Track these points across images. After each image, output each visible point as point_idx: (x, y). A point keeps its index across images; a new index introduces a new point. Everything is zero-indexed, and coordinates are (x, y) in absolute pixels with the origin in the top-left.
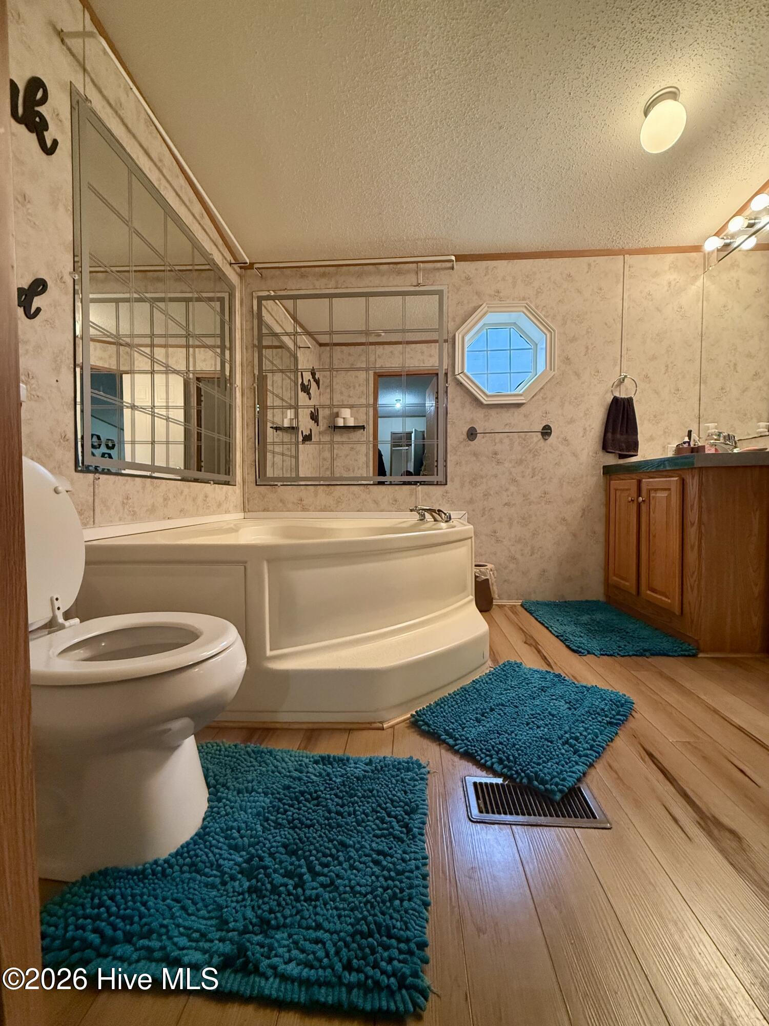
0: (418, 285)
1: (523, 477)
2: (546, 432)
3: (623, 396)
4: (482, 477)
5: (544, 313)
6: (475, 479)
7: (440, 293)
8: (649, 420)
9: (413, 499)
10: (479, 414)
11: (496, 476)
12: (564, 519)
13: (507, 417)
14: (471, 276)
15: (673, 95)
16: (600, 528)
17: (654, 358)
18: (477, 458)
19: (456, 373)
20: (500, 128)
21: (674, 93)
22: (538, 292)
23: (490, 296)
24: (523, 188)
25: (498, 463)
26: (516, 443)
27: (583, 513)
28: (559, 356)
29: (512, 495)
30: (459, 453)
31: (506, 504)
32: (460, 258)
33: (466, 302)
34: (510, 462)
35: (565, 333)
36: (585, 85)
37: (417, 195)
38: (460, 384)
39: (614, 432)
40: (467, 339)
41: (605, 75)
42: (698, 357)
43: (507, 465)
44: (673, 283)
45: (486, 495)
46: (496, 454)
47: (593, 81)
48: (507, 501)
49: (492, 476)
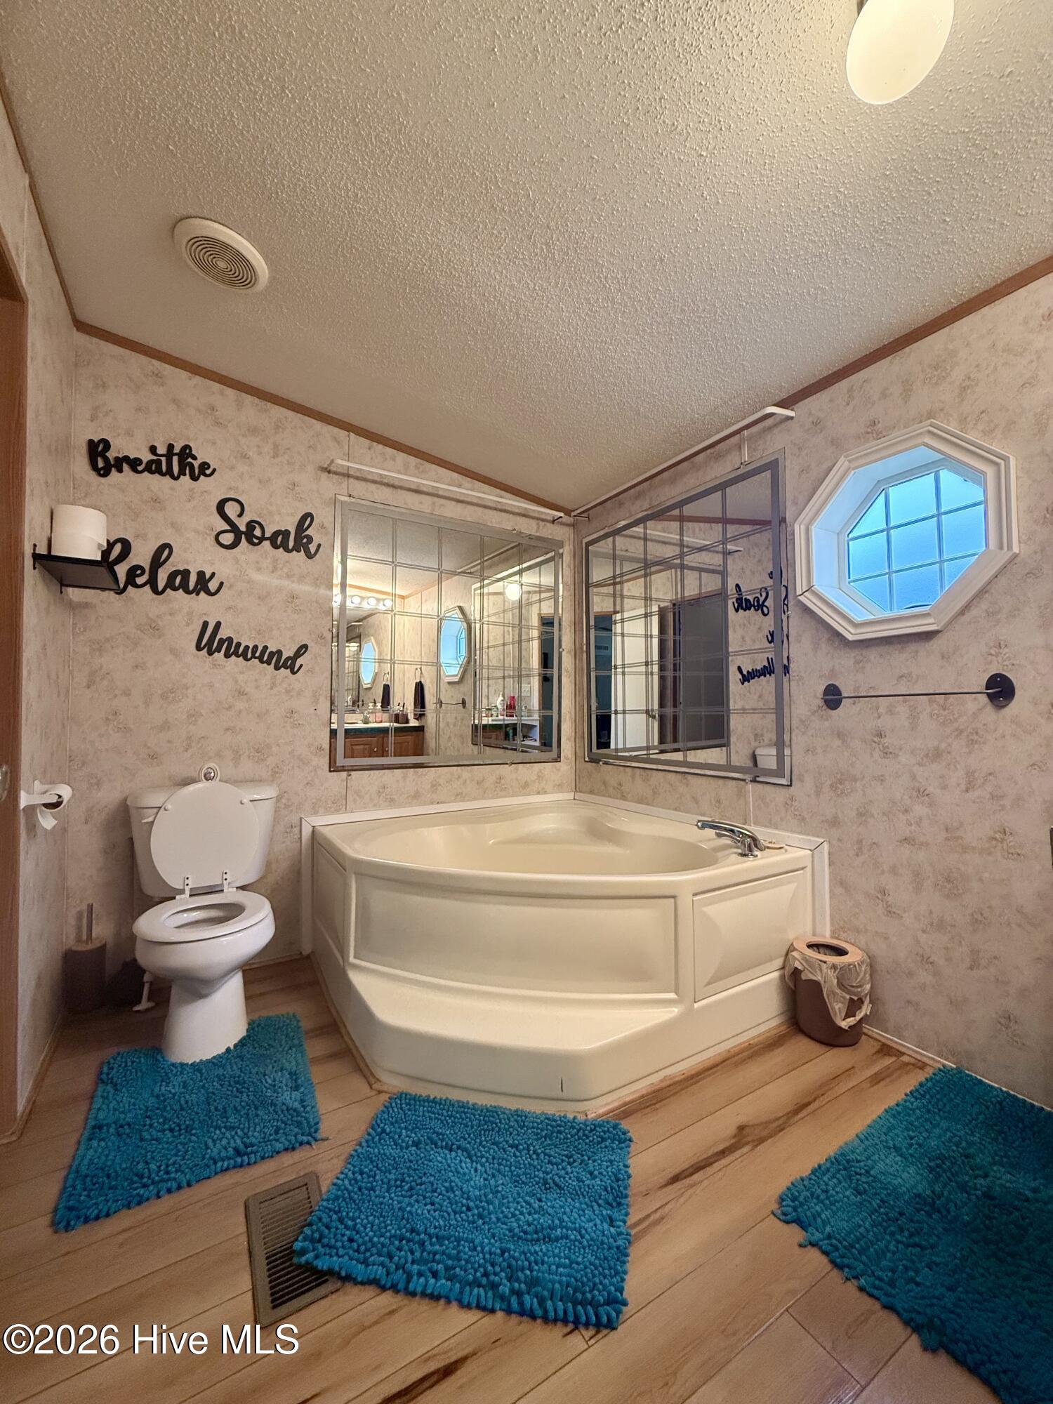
0: (742, 465)
1: (945, 787)
4: (855, 780)
6: (840, 783)
7: (773, 465)
9: (742, 801)
10: (846, 660)
11: (882, 779)
13: (903, 660)
14: (823, 417)
18: (844, 741)
19: (800, 593)
23: (858, 437)
25: (886, 753)
26: (926, 713)
29: (918, 822)
30: (812, 732)
31: (906, 839)
33: (813, 465)
34: (913, 753)
38: (806, 610)
40: (817, 525)
43: (905, 758)
45: (863, 815)
46: (880, 735)
48: (907, 834)
49: (874, 778)
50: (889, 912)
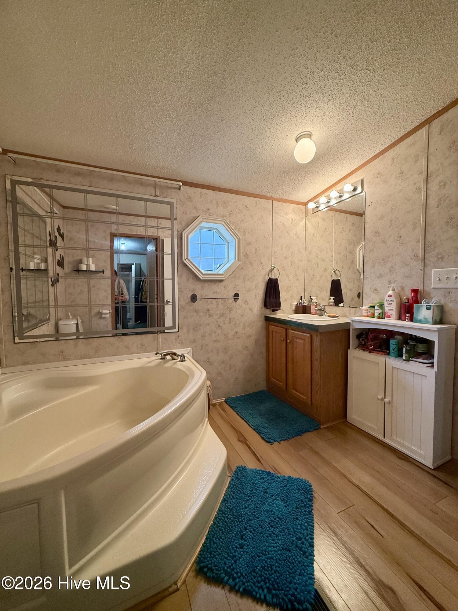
0: (156, 196)
1: (224, 324)
2: (236, 296)
3: (273, 278)
4: (201, 325)
5: (234, 227)
6: (196, 327)
7: (171, 204)
8: (285, 291)
9: (156, 342)
10: (198, 286)
12: (246, 347)
13: (215, 287)
14: (192, 196)
15: (310, 136)
16: (264, 350)
17: (286, 258)
18: (197, 313)
19: (184, 259)
20: (222, 120)
21: (310, 135)
22: (230, 214)
23: (203, 211)
24: (228, 156)
25: (210, 316)
26: (220, 303)
27: (256, 342)
28: (242, 253)
29: (218, 335)
30: (185, 311)
31: (215, 341)
32: (185, 183)
33: (188, 213)
34: (217, 315)
35: (245, 240)
36: (272, 116)
37: (161, 141)
38: (186, 267)
39: (270, 298)
40: (189, 237)
41: (282, 114)
42: (304, 259)
43: (215, 317)
44: (294, 219)
45: (203, 336)
46: (208, 310)
47: (276, 115)
48: (215, 339)
49: (206, 324)
50: (211, 364)
